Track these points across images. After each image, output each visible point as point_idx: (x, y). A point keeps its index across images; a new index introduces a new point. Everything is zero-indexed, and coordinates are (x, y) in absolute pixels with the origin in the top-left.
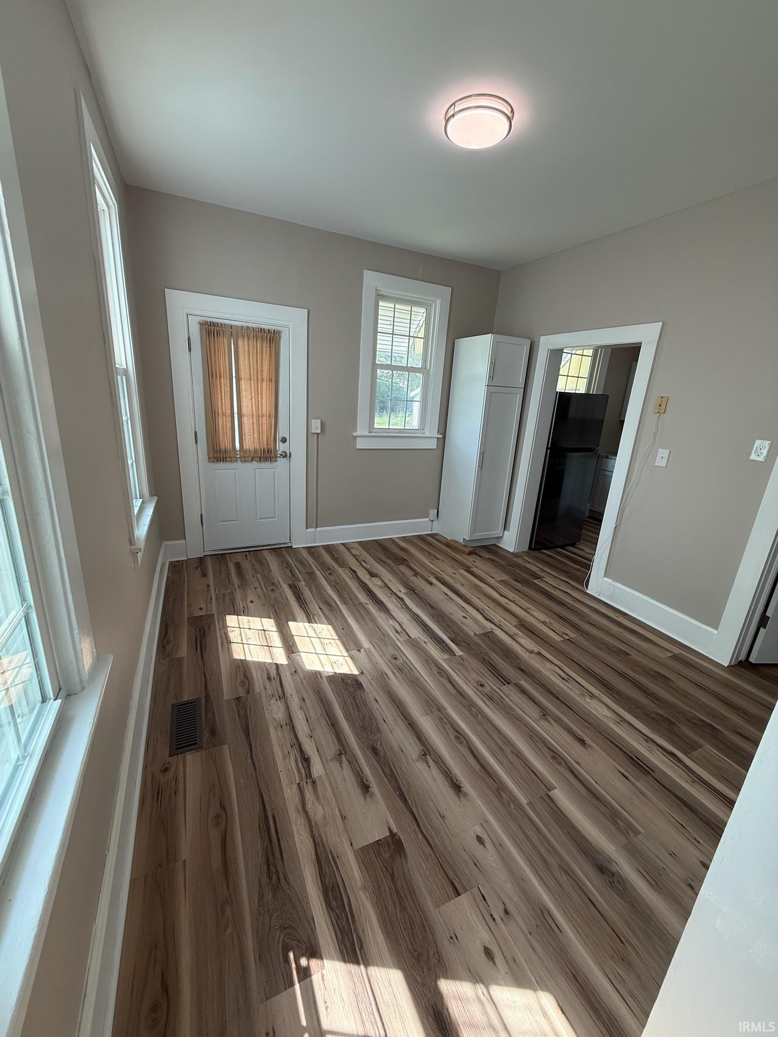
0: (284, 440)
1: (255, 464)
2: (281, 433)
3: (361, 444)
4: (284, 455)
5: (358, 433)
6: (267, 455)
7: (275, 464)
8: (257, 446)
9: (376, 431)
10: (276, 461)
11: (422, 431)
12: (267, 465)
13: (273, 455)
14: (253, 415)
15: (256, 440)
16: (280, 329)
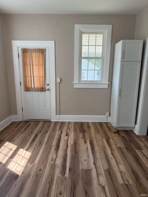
0: (48, 85)
1: (39, 92)
2: (47, 82)
3: (75, 86)
4: (48, 90)
5: (75, 82)
6: (42, 90)
7: (45, 93)
8: (39, 87)
9: (82, 81)
10: (46, 91)
11: (102, 81)
12: (43, 93)
13: (44, 89)
14: (37, 77)
15: (39, 85)
16: (46, 48)
